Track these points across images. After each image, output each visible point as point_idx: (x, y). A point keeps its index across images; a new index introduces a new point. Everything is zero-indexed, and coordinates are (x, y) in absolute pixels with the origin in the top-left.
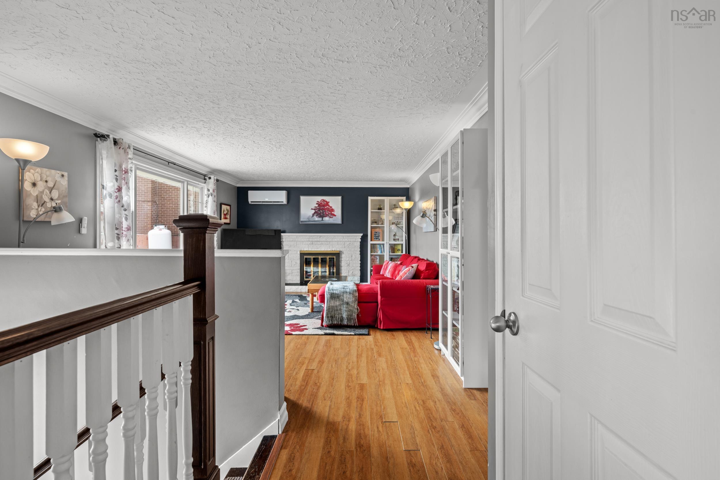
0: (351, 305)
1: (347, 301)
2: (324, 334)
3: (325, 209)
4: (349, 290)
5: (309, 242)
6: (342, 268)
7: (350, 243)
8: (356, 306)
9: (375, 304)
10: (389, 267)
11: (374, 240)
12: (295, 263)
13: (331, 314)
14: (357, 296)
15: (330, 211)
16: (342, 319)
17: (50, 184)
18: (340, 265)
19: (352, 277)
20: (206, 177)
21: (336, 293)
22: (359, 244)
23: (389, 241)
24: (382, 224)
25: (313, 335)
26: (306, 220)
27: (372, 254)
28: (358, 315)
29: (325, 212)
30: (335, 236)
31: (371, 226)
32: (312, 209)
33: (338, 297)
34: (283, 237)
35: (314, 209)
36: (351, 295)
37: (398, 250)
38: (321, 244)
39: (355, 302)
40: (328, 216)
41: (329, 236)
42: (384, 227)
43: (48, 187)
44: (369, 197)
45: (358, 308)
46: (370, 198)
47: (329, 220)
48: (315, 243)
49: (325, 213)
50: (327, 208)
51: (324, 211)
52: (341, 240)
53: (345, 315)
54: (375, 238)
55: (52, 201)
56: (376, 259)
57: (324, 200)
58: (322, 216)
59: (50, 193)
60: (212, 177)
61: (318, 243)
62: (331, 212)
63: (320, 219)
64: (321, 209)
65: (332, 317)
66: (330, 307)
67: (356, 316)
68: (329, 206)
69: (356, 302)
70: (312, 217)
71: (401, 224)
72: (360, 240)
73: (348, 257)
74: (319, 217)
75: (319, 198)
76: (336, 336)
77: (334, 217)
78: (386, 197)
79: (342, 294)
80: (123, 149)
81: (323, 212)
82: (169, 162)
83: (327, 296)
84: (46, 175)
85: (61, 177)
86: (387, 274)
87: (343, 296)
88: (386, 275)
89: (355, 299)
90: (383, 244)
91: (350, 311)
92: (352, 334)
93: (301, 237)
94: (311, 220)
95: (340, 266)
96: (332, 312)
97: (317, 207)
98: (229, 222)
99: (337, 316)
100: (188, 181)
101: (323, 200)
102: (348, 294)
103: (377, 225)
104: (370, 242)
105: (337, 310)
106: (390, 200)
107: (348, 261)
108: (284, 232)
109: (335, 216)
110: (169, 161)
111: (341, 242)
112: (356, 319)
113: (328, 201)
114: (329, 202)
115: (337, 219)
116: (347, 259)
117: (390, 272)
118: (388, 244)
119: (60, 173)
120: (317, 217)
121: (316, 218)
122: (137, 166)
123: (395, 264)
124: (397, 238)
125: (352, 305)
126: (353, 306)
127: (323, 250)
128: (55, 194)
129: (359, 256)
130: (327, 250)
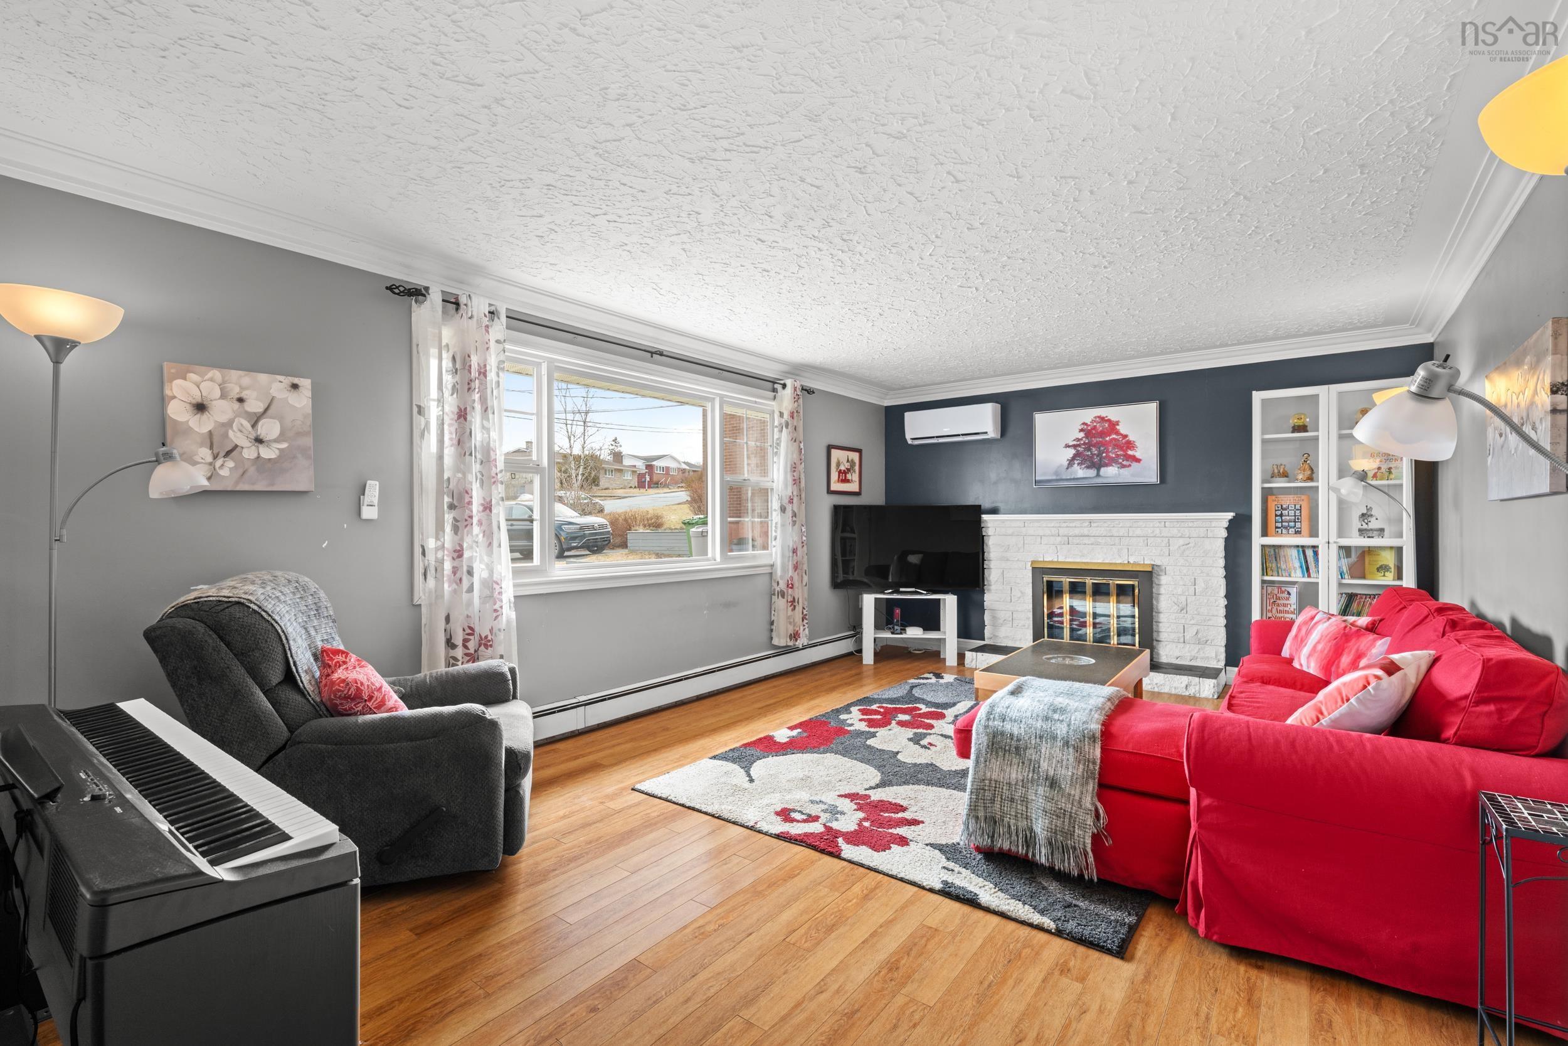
0: (1069, 795)
1: (1051, 773)
2: (938, 886)
3: (1105, 444)
4: (1065, 730)
5: (1059, 539)
6: (1161, 616)
7: (1187, 540)
8: (1089, 798)
9: (1177, 808)
10: (1315, 636)
11: (1277, 534)
12: (1019, 594)
13: (989, 810)
14: (1098, 762)
15: (1121, 448)
16: (1030, 840)
17: (255, 405)
18: (1155, 607)
19: (1198, 647)
20: (776, 386)
21: (1012, 735)
22: (1221, 544)
23: (1340, 534)
24: (1310, 478)
25: (902, 880)
26: (1050, 478)
27: (1266, 578)
28: (1096, 838)
29: (1107, 452)
30: (1137, 520)
31: (1263, 489)
32: (1067, 446)
33: (1017, 748)
34: (989, 525)
35: (1075, 446)
36: (1071, 750)
37: (1383, 569)
38: (1092, 544)
39: (1087, 783)
40: (1117, 462)
41: (1117, 522)
42: (1317, 487)
43: (247, 413)
44: (1254, 393)
45: (1097, 810)
46: (1258, 397)
47: (1119, 474)
48: (1076, 540)
49: (1107, 456)
50: (1114, 439)
51: (1102, 448)
52: (1157, 531)
53: (1040, 827)
54: (1279, 525)
55: (260, 446)
56: (1285, 595)
57: (1102, 419)
58: (1097, 465)
59: (254, 426)
60: (789, 382)
61: (1086, 540)
62: (1125, 451)
63: (1092, 473)
64: (1094, 446)
65: (993, 821)
66: (987, 782)
67: (1089, 841)
68: (1118, 433)
69: (1092, 786)
70: (1067, 468)
71: (1392, 476)
72: (1225, 534)
73: (1181, 583)
74: (1088, 467)
75: (1088, 415)
76: (980, 914)
77: (1134, 464)
78: (1326, 387)
79: (1033, 742)
80: (470, 318)
81: (1099, 451)
82: (652, 353)
83: (978, 739)
84: (240, 387)
85: (290, 389)
86: (1304, 661)
87: (1037, 748)
88: (1301, 665)
89: (1087, 770)
90: (1315, 548)
91: (1060, 814)
92: (1046, 926)
93: (1036, 524)
94: (1064, 477)
95: (1155, 610)
96: (993, 801)
97: (1081, 439)
98: (857, 490)
99: (1012, 822)
100: (722, 397)
101: (1099, 417)
102: (1059, 744)
103: (1289, 482)
104: (1258, 541)
105: (1012, 800)
106: (1340, 394)
107: (1183, 599)
108: (994, 511)
109: (1138, 460)
110: (654, 350)
111: (1159, 540)
112: (1090, 854)
113: (1114, 419)
114: (1117, 423)
115: (1146, 470)
116: (1179, 591)
117: (1316, 655)
118: (1334, 549)
119: (288, 380)
120: (1083, 466)
121: (1080, 471)
122: (556, 364)
123: (1343, 625)
124: (1374, 524)
125: (1073, 792)
126: (1077, 798)
127: (1100, 561)
128: (269, 428)
129: (1223, 582)
130: (1114, 562)
